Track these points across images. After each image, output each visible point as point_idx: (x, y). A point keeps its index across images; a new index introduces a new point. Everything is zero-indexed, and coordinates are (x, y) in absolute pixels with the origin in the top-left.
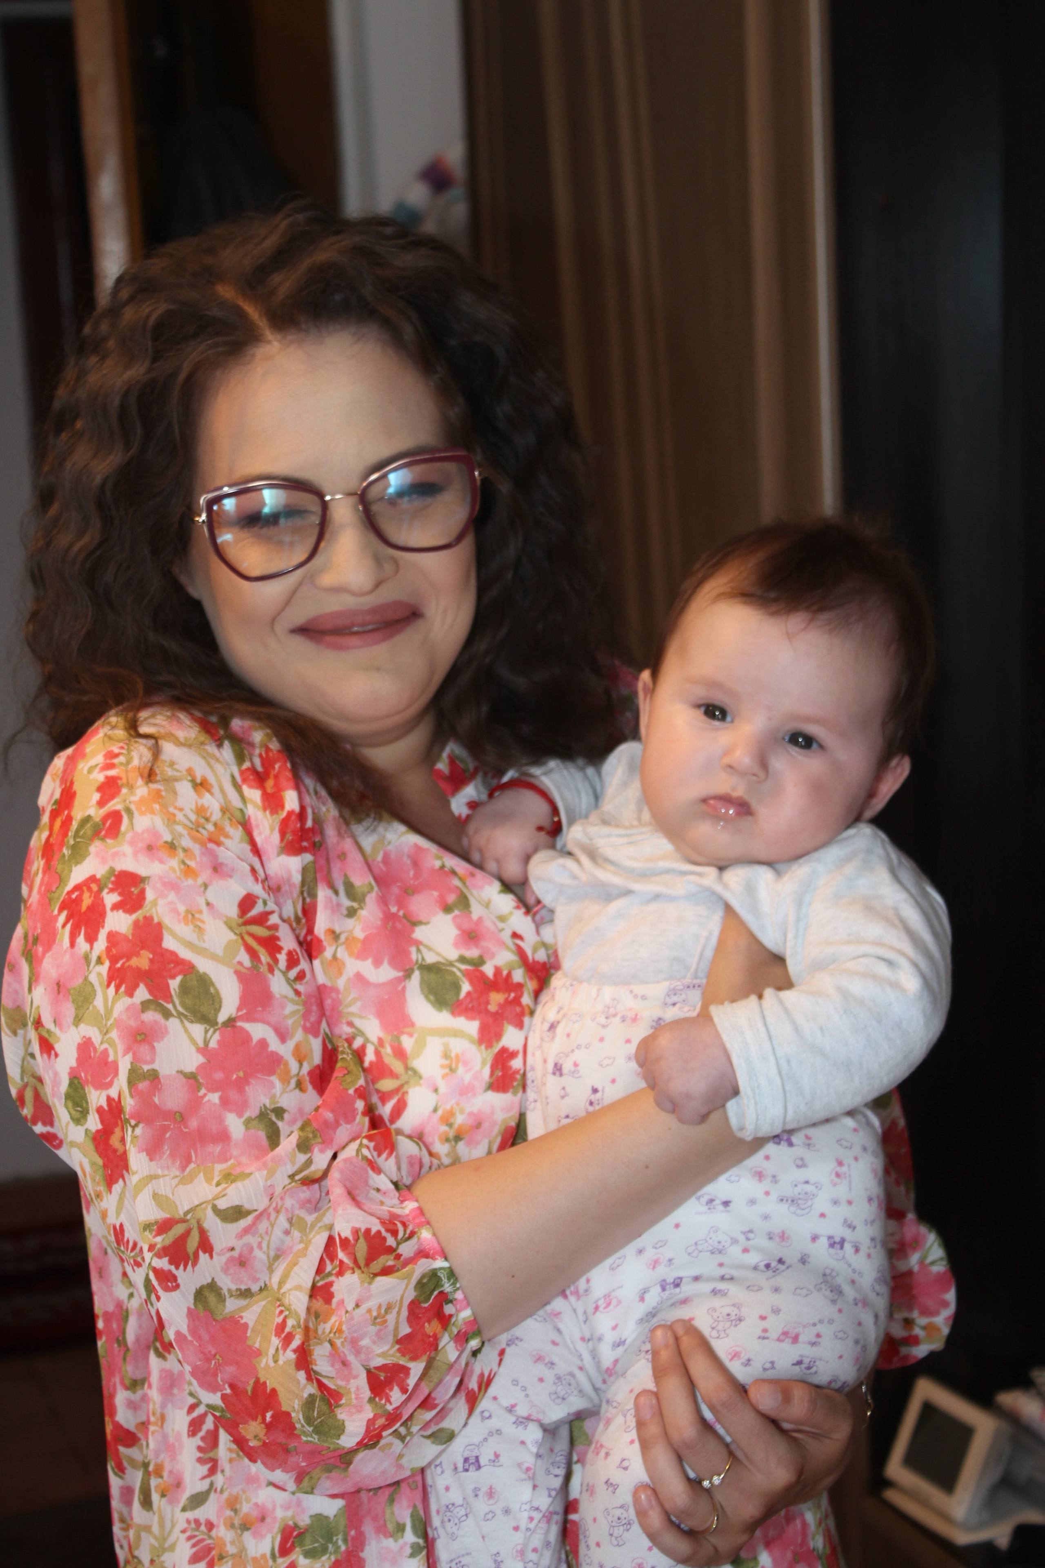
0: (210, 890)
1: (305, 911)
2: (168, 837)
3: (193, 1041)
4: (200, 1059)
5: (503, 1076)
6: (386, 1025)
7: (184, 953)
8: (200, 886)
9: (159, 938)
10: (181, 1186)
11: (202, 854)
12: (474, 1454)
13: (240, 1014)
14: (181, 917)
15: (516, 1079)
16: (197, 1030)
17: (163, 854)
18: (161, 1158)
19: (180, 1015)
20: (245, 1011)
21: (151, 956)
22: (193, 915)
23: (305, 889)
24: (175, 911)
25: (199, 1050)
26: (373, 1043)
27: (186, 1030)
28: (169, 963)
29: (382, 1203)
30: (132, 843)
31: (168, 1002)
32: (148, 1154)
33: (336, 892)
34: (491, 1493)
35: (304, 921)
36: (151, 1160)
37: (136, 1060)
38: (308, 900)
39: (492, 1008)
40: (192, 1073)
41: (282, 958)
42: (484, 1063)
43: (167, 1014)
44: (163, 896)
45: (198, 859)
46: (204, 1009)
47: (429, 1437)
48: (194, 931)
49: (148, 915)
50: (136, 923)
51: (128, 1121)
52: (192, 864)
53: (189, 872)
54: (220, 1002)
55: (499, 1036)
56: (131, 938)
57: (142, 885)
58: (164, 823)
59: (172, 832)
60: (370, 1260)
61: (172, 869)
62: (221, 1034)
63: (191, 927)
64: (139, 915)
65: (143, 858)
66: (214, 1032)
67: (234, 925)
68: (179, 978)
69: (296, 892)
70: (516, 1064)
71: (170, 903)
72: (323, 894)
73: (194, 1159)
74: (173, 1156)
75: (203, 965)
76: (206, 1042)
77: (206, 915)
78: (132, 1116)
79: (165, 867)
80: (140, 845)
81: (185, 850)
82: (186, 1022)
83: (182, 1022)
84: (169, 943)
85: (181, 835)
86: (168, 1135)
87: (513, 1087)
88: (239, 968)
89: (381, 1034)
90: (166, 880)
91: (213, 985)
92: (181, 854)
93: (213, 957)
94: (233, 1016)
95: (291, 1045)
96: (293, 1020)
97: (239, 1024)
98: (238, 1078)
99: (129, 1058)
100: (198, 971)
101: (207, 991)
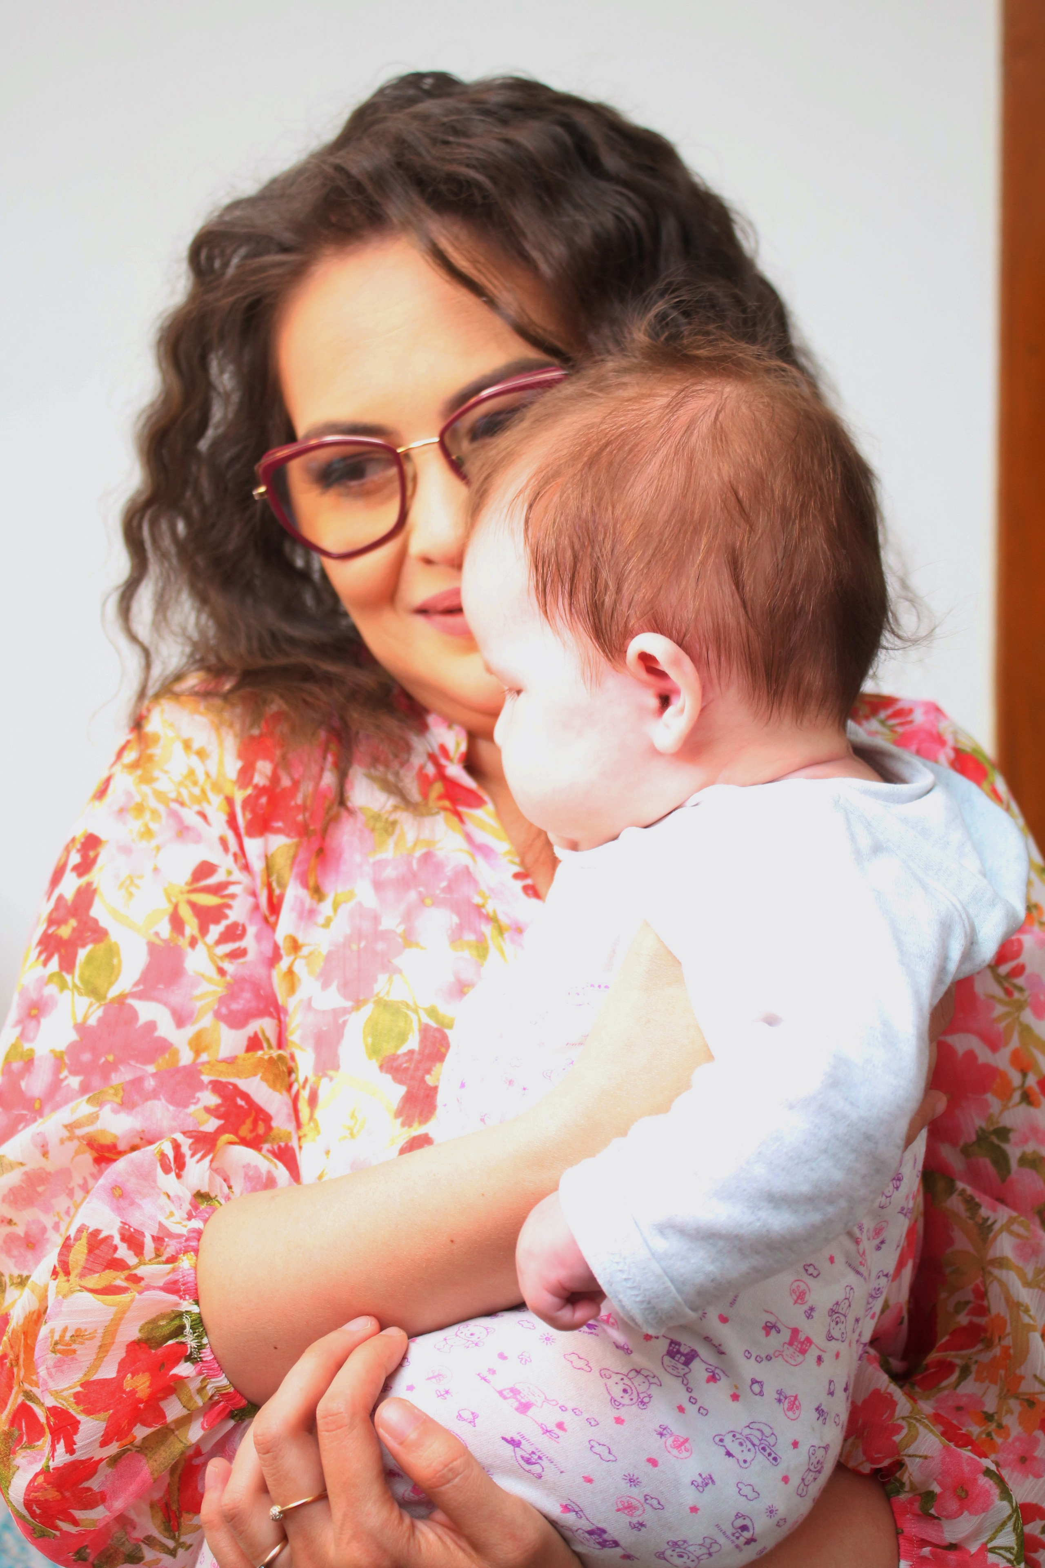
4: (73, 1037)
8: (153, 849)
9: (90, 906)
11: (168, 816)
14: (120, 883)
16: (82, 1003)
21: (76, 924)
22: (132, 881)
24: (118, 877)
27: (73, 1004)
28: (88, 931)
31: (69, 974)
38: (275, 889)
39: (431, 1080)
40: (61, 1052)
41: (216, 931)
42: (392, 1141)
44: (113, 861)
46: (99, 981)
48: (125, 898)
49: (91, 880)
50: (80, 888)
56: (70, 903)
57: (98, 850)
61: (130, 832)
62: (105, 1011)
66: (99, 1007)
67: (175, 893)
68: (90, 947)
71: (116, 867)
76: (86, 1018)
79: (126, 830)
80: (115, 807)
82: (77, 994)
84: (96, 909)
85: (147, 796)
88: (155, 939)
89: (310, 1073)
90: (123, 844)
93: (134, 926)
94: (127, 991)
95: (190, 1031)
96: (203, 1002)
97: (130, 1001)
98: (107, 1061)
99: (16, 1032)
100: (110, 940)
101: (110, 963)
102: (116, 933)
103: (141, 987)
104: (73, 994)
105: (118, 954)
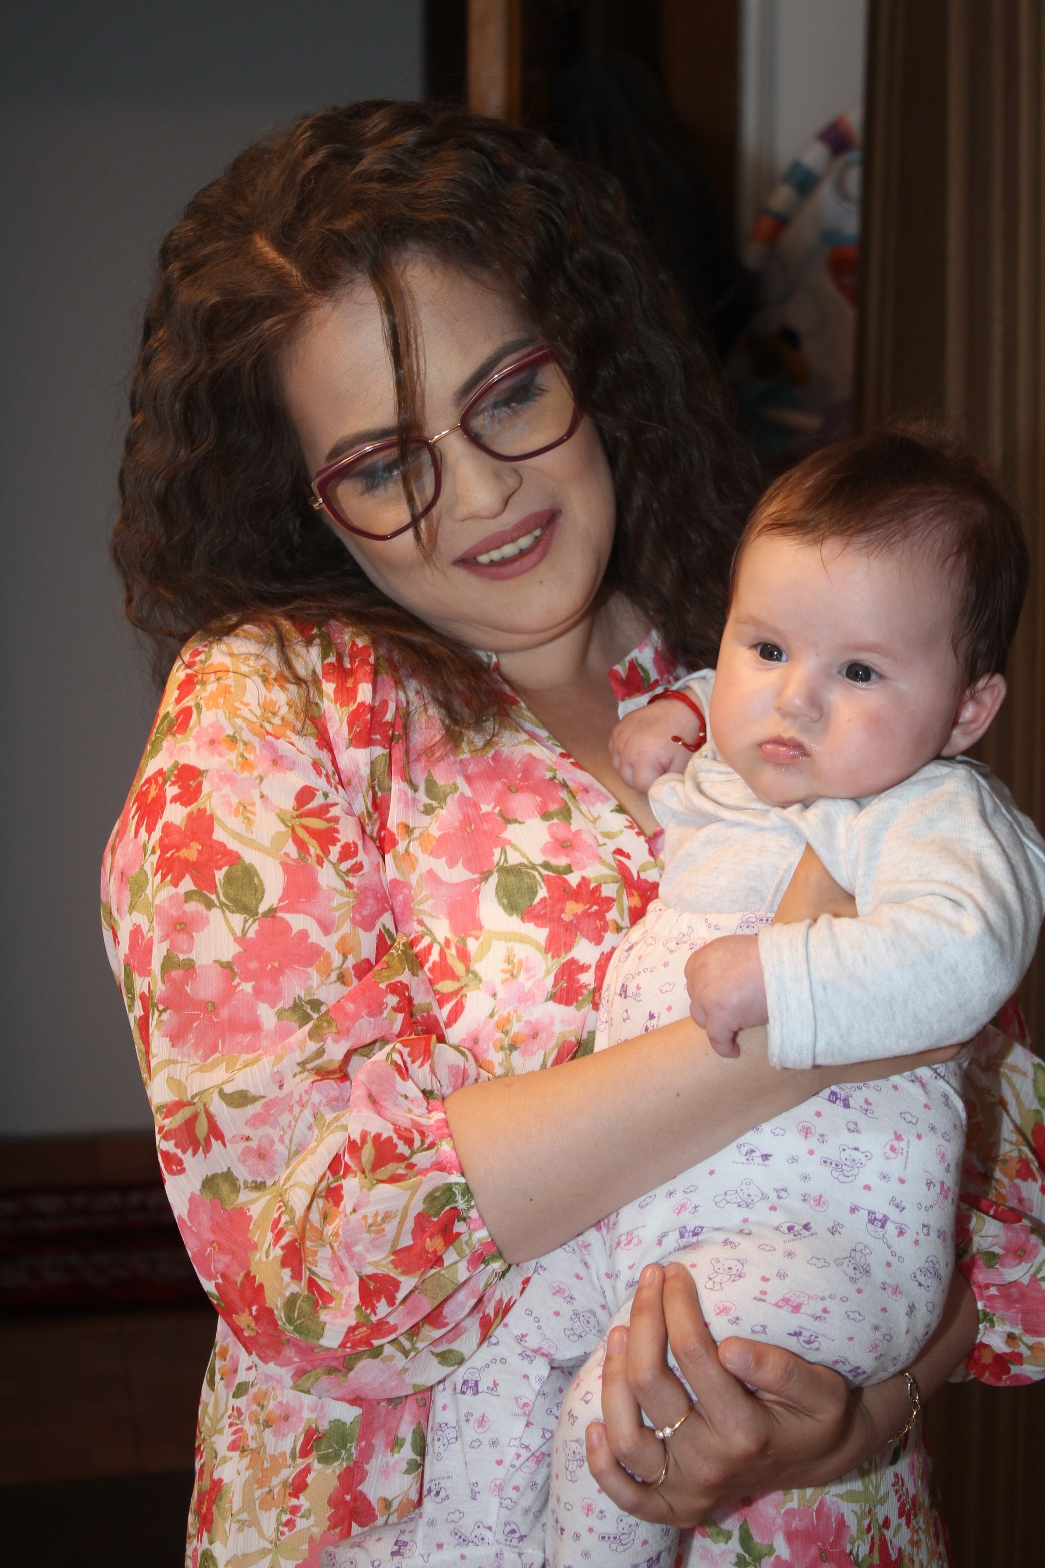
0: (265, 782)
1: (376, 805)
2: (229, 731)
3: (232, 931)
4: (238, 949)
5: (569, 990)
6: (455, 928)
7: (233, 845)
8: (256, 779)
9: (210, 831)
10: (198, 1074)
11: (262, 747)
12: (475, 1378)
14: (233, 810)
15: (582, 994)
16: (237, 920)
17: (223, 748)
18: (183, 1045)
19: (222, 905)
21: (200, 848)
22: (245, 807)
23: (376, 782)
24: (228, 804)
25: (236, 939)
26: (439, 944)
27: (226, 920)
28: (216, 854)
29: (410, 1111)
30: (197, 738)
31: (211, 892)
32: (170, 1040)
33: (415, 789)
34: (482, 1421)
35: (376, 816)
36: (173, 1046)
37: (172, 945)
38: (379, 794)
39: (566, 917)
40: (228, 962)
41: (335, 851)
42: (548, 972)
44: (219, 789)
45: (257, 752)
46: (246, 899)
47: (437, 1355)
48: (244, 823)
49: (202, 807)
50: (190, 816)
51: (155, 1005)
52: (251, 757)
53: (246, 764)
55: (569, 947)
56: (183, 829)
57: (199, 779)
58: (227, 716)
59: (233, 726)
60: (376, 1166)
61: (230, 762)
62: (260, 925)
63: (241, 819)
64: (194, 807)
65: (205, 753)
66: (254, 922)
67: (288, 817)
68: (225, 869)
69: (365, 785)
70: (587, 978)
71: (224, 796)
72: (397, 786)
73: (220, 1048)
74: (197, 1045)
76: (244, 932)
77: (259, 808)
78: (161, 1001)
79: (224, 761)
80: (205, 740)
81: (245, 744)
82: (227, 912)
84: (219, 835)
85: (242, 729)
86: (195, 1025)
87: (577, 1001)
88: (286, 859)
89: (449, 935)
90: (223, 773)
92: (241, 747)
93: (260, 848)
94: (275, 906)
95: (335, 937)
96: (340, 912)
97: (279, 914)
98: (273, 967)
99: (166, 945)
100: (244, 862)
101: (251, 882)
102: (249, 856)
103: (287, 902)
104: (223, 912)
105: (258, 876)
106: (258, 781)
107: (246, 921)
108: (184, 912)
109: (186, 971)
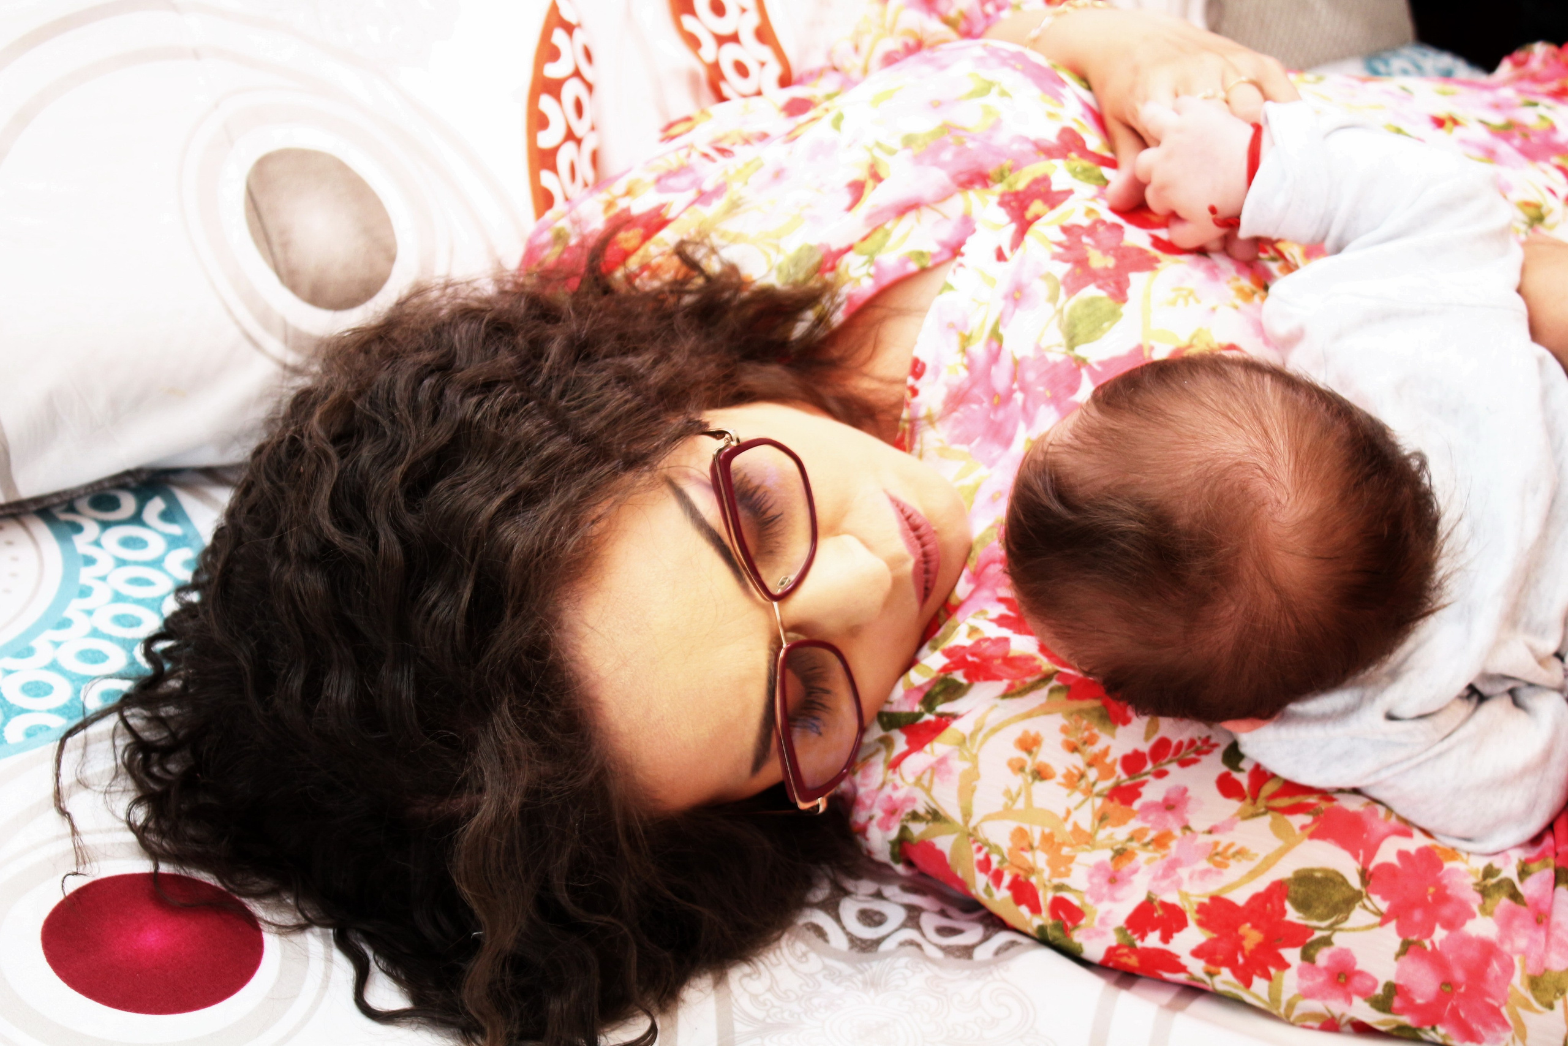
0: (1193, 824)
2: (1106, 855)
7: (1260, 885)
8: (1184, 834)
9: (1230, 906)
11: (1145, 819)
13: (1361, 858)
14: (1214, 869)
16: (1359, 916)
17: (1126, 867)
19: (1333, 926)
20: (1361, 852)
21: (1248, 925)
22: (1217, 854)
24: (1205, 873)
25: (1382, 924)
27: (1354, 930)
28: (1265, 908)
30: (1099, 899)
31: (1312, 934)
37: (1364, 995)
40: (1403, 944)
43: (1327, 942)
44: (1178, 884)
45: (1148, 825)
46: (1337, 897)
48: (1239, 861)
49: (1195, 907)
50: (1201, 924)
52: (1152, 834)
53: (1161, 842)
54: (1337, 874)
56: (1215, 936)
57: (1156, 904)
58: (1087, 850)
59: (1103, 847)
61: (1149, 861)
62: (1376, 893)
63: (1232, 863)
64: (1191, 918)
65: (1122, 892)
66: (1369, 899)
67: (1251, 810)
68: (1288, 905)
71: (1191, 877)
73: (1497, 1005)
74: (1487, 1026)
75: (1284, 870)
76: (1378, 913)
77: (1224, 839)
79: (1144, 868)
80: (1105, 889)
81: (1131, 839)
82: (1343, 926)
83: (1341, 930)
84: (1240, 897)
85: (1111, 837)
86: (1462, 1015)
88: (1308, 831)
90: (1160, 872)
91: (1313, 870)
92: (1134, 845)
93: (1281, 853)
94: (1360, 869)
97: (1371, 868)
98: (1434, 895)
99: (1357, 1001)
100: (1289, 880)
101: (1318, 882)
106: (1188, 833)
107: (1365, 907)
108: (1326, 969)
109: (1397, 994)
